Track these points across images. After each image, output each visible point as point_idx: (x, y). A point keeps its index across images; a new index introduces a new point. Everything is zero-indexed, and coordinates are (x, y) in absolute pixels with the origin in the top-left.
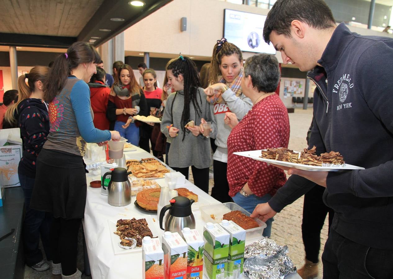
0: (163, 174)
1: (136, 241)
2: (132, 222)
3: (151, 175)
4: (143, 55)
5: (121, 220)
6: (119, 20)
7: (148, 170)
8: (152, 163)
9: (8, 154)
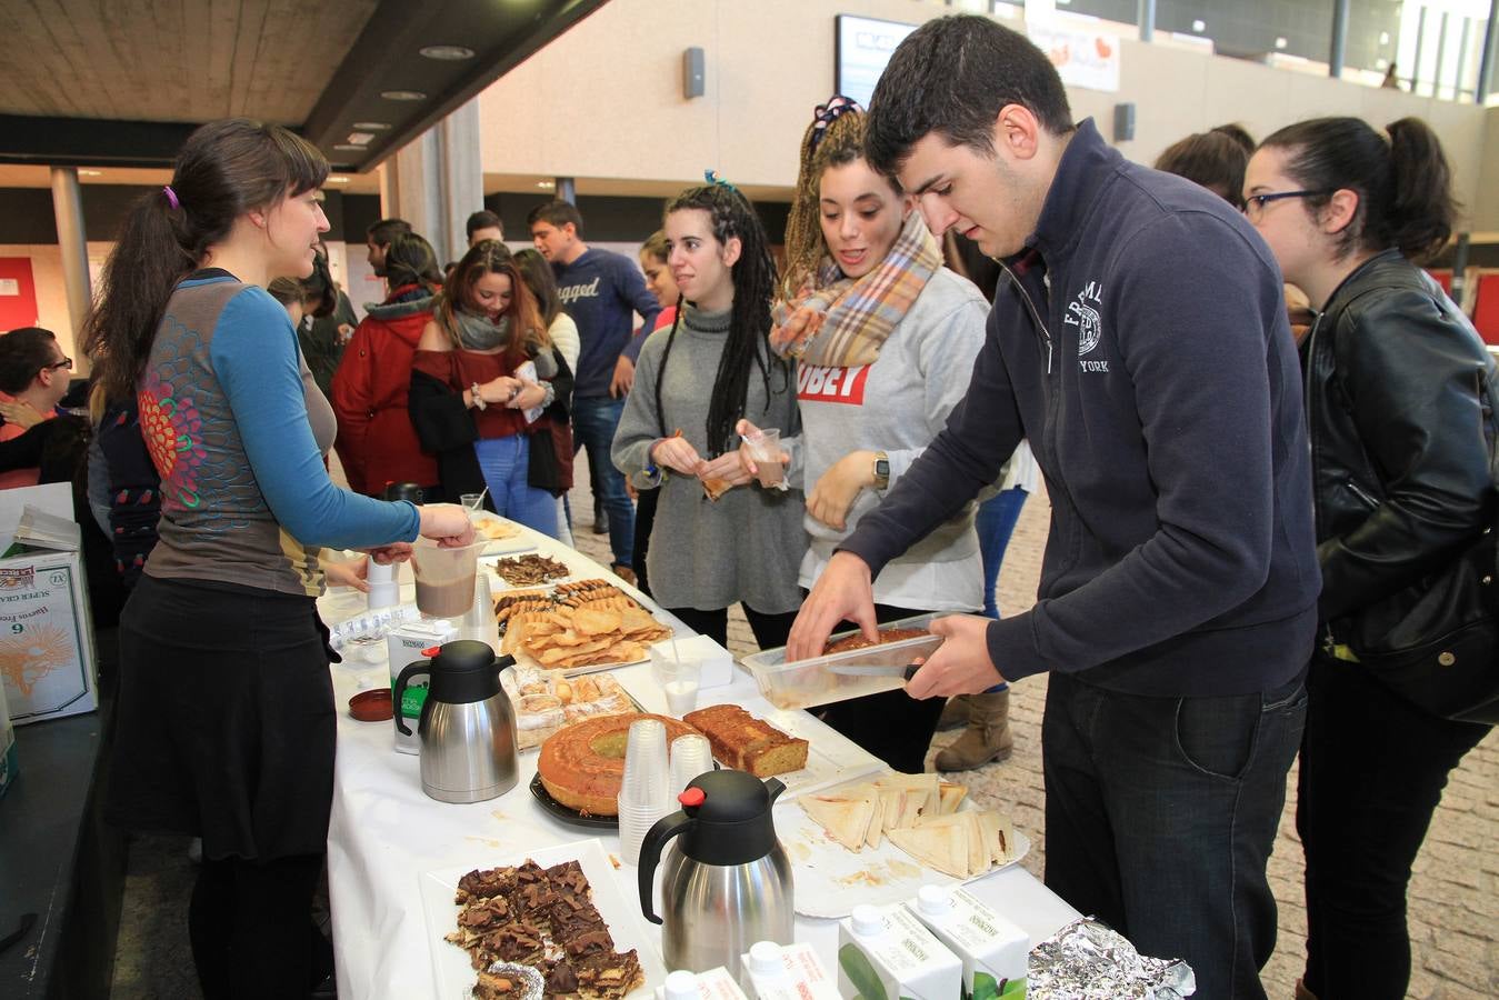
0: (642, 647)
1: (542, 980)
2: (521, 880)
3: (598, 651)
4: (550, 189)
5: (475, 874)
6: (457, 54)
7: (585, 633)
8: (598, 603)
9: (20, 590)
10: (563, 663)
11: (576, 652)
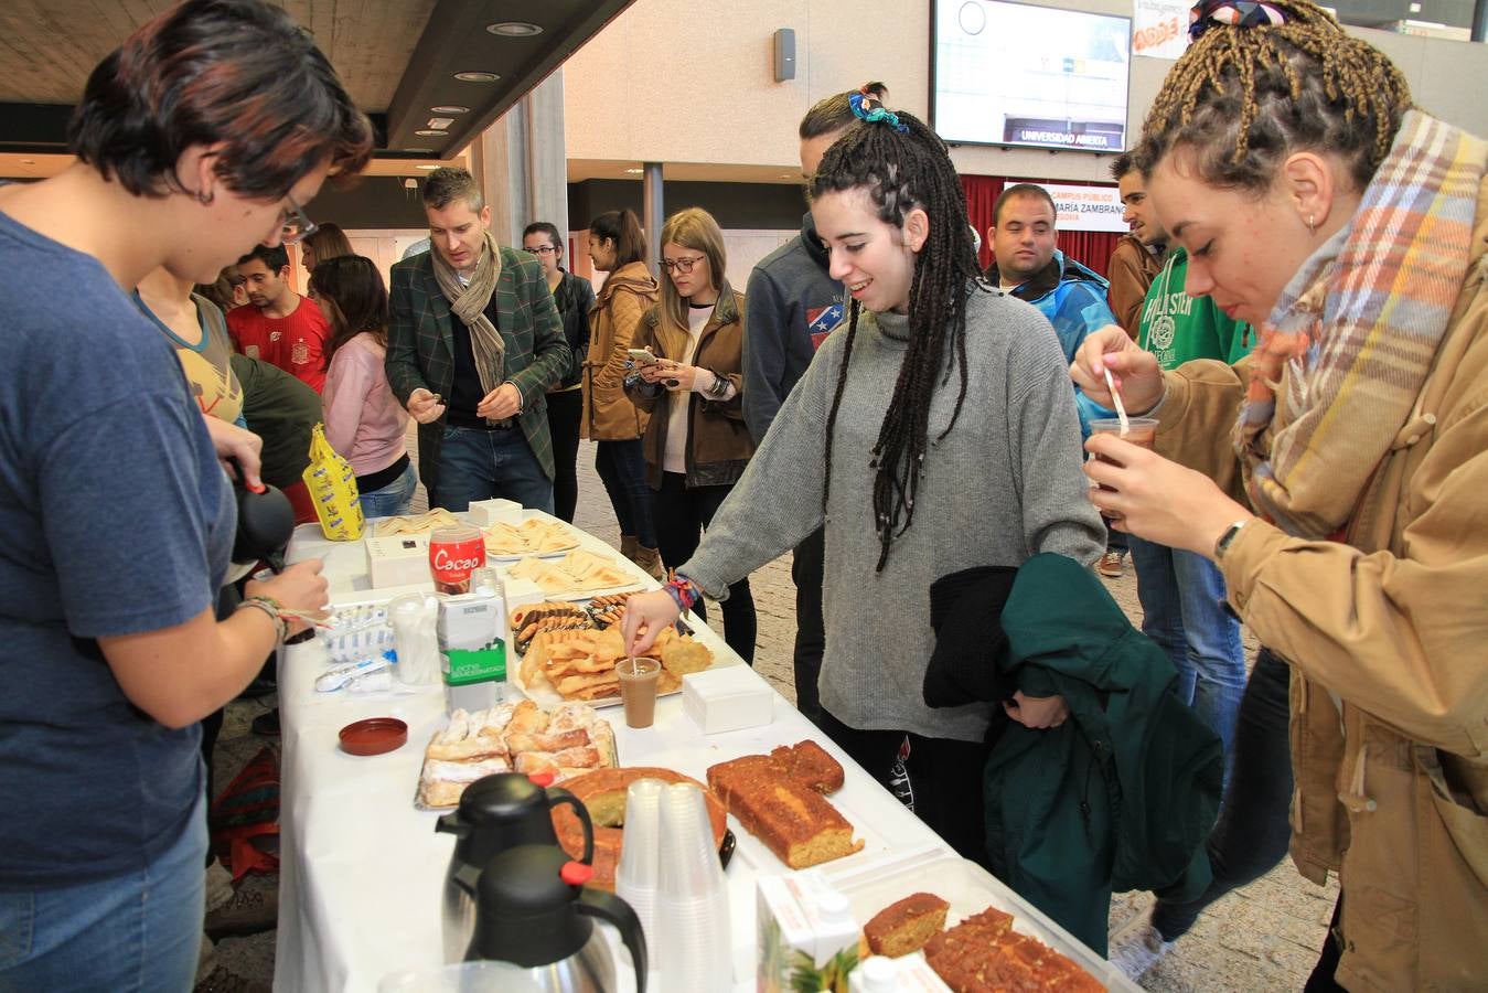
4: (639, 175)
7: (604, 658)
10: (583, 694)
11: (600, 680)
